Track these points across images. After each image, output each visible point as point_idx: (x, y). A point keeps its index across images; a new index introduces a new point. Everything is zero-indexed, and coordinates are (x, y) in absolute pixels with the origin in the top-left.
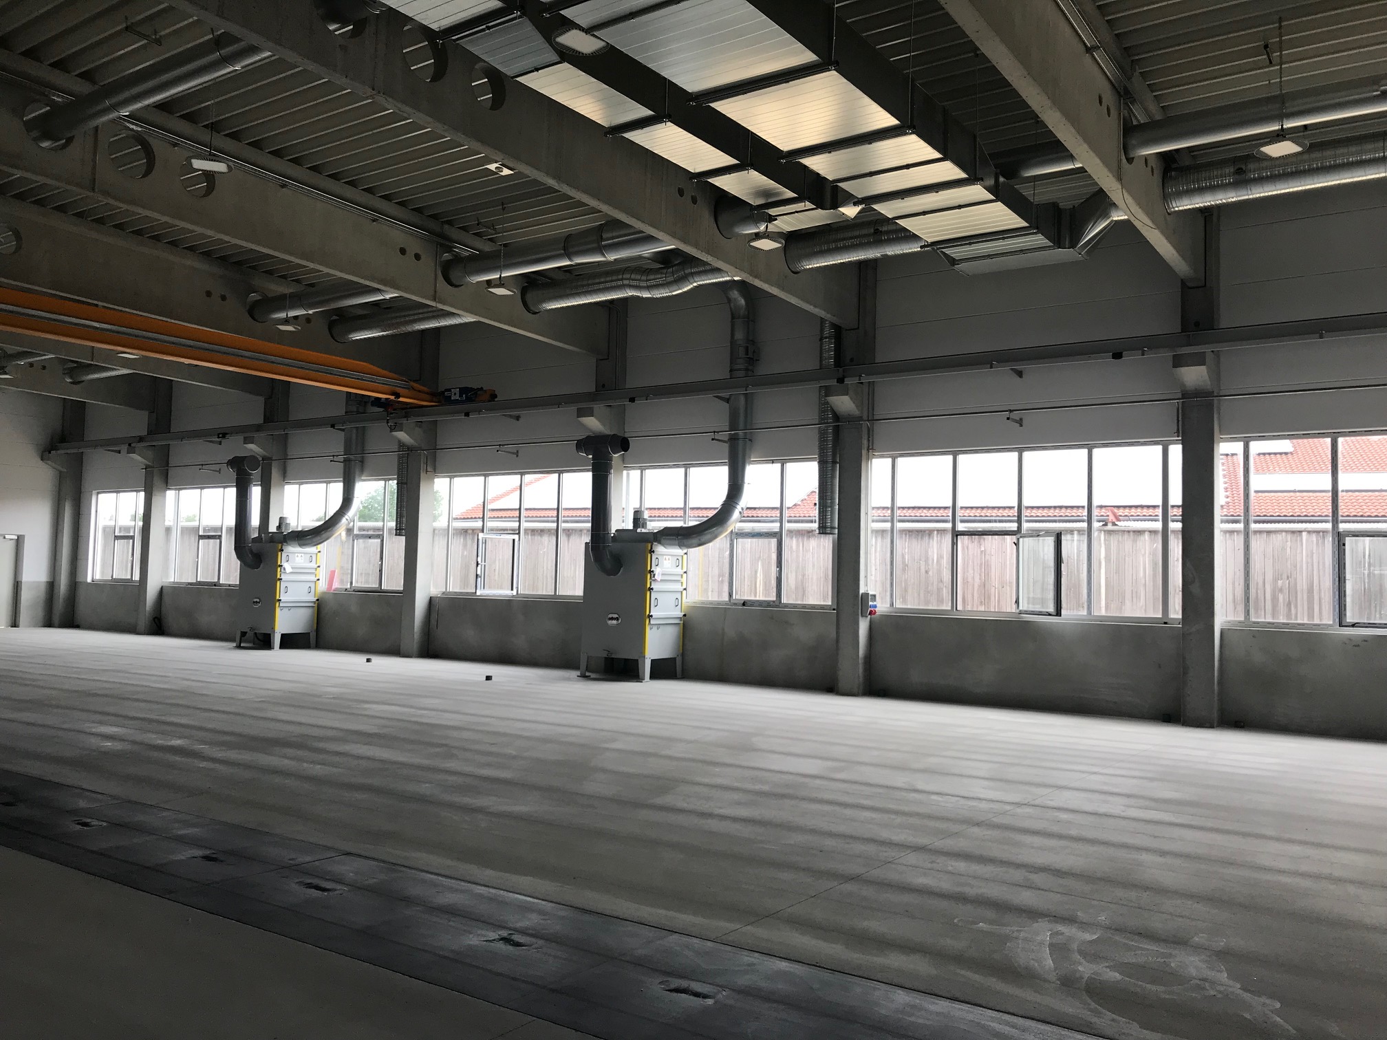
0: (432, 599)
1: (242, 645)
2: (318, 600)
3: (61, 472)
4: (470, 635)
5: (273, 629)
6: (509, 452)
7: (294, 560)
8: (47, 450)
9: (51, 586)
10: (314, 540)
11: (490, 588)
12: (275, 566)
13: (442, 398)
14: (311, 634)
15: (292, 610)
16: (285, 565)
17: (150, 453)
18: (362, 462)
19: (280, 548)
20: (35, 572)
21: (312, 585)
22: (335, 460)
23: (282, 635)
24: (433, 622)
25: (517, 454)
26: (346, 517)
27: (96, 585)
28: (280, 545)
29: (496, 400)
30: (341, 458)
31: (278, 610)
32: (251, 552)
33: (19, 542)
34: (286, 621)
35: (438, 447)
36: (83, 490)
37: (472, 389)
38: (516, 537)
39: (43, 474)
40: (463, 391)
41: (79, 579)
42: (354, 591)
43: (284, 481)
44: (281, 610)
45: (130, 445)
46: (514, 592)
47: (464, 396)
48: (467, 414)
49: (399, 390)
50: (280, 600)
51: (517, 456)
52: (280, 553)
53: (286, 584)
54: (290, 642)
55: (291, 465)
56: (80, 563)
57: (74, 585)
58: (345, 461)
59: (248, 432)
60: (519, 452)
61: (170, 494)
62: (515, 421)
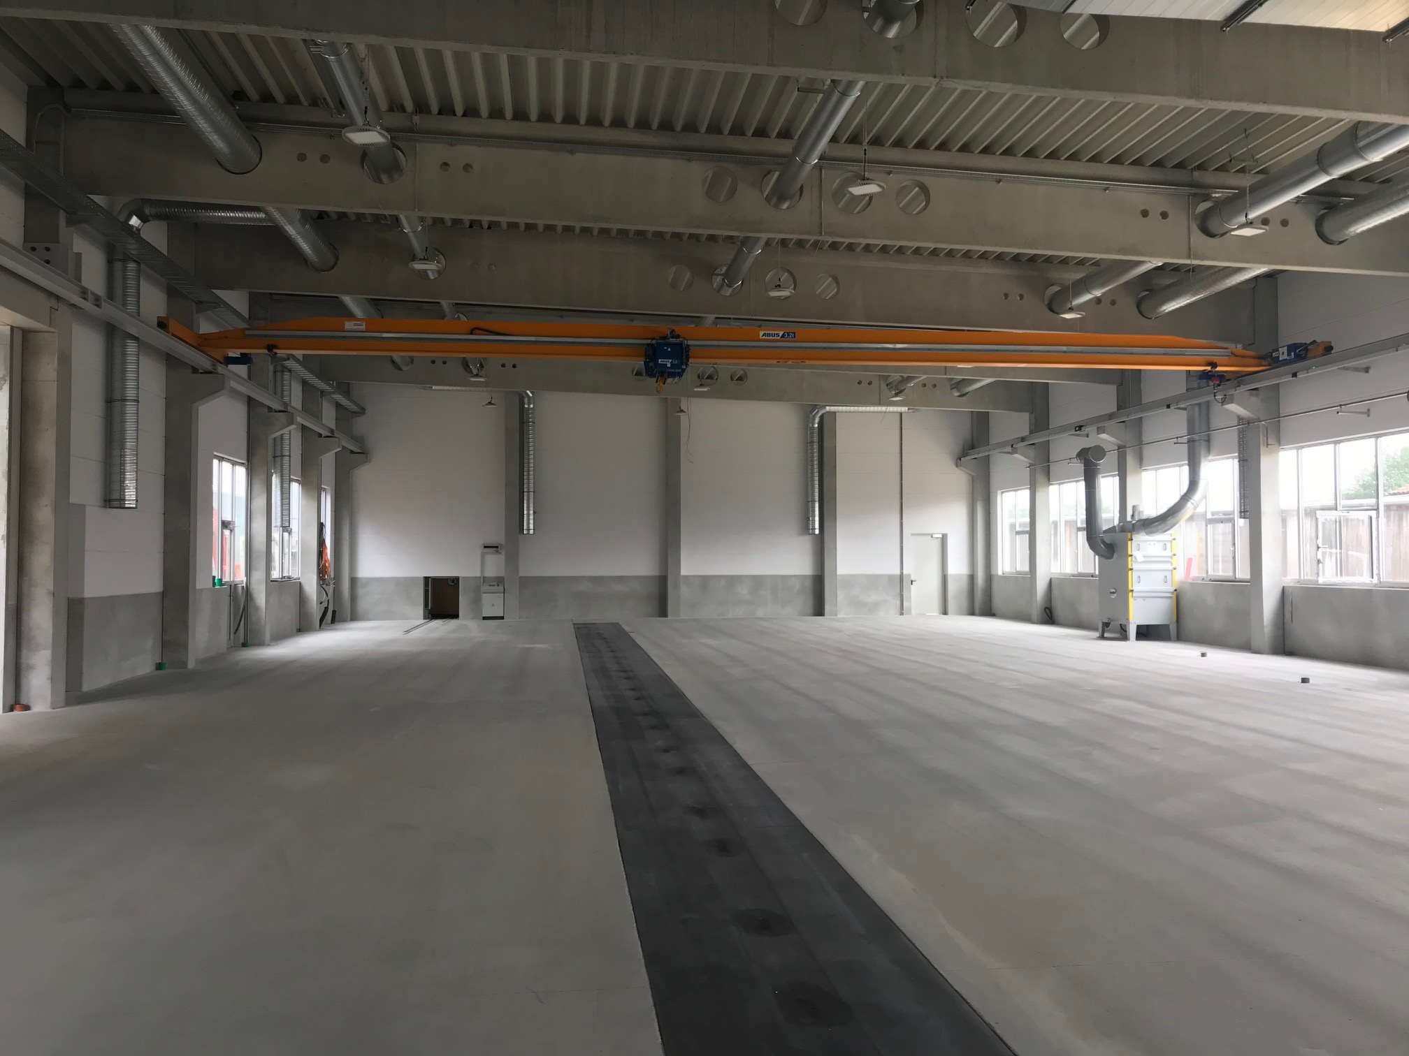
0: (1285, 588)
1: (1106, 635)
2: (1176, 590)
3: (973, 477)
4: (1327, 631)
5: (1128, 619)
6: (1356, 412)
7: (1143, 548)
8: (959, 459)
9: (972, 578)
10: (1160, 527)
11: (1348, 575)
12: (1126, 556)
13: (1270, 361)
14: (1170, 626)
15: (1147, 600)
16: (1135, 553)
17: (1031, 452)
18: (1208, 440)
19: (1129, 537)
20: (958, 566)
21: (1168, 575)
22: (1179, 441)
23: (1138, 626)
24: (1288, 615)
25: (1368, 413)
26: (1192, 501)
27: (1005, 578)
28: (1129, 534)
29: (1332, 352)
30: (1185, 439)
31: (1131, 601)
32: (1103, 542)
33: (944, 539)
34: (1139, 613)
35: (1281, 415)
36: (991, 491)
37: (1301, 345)
38: (1373, 514)
39: (958, 478)
40: (1292, 348)
41: (993, 572)
42: (1210, 580)
43: (1140, 468)
44: (1135, 600)
45: (1012, 446)
46: (1375, 580)
47: (1293, 354)
48: (1295, 375)
49: (1215, 359)
50: (1132, 591)
51: (1369, 416)
52: (1129, 542)
53: (1139, 574)
54: (1145, 633)
55: (1147, 451)
56: (993, 556)
57: (989, 578)
58: (1189, 442)
59: (1100, 422)
60: (1371, 410)
61: (1053, 489)
62: (1363, 374)
